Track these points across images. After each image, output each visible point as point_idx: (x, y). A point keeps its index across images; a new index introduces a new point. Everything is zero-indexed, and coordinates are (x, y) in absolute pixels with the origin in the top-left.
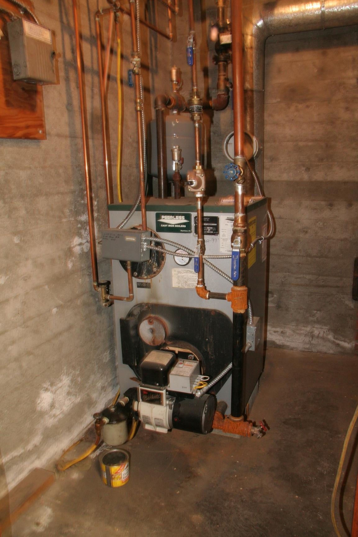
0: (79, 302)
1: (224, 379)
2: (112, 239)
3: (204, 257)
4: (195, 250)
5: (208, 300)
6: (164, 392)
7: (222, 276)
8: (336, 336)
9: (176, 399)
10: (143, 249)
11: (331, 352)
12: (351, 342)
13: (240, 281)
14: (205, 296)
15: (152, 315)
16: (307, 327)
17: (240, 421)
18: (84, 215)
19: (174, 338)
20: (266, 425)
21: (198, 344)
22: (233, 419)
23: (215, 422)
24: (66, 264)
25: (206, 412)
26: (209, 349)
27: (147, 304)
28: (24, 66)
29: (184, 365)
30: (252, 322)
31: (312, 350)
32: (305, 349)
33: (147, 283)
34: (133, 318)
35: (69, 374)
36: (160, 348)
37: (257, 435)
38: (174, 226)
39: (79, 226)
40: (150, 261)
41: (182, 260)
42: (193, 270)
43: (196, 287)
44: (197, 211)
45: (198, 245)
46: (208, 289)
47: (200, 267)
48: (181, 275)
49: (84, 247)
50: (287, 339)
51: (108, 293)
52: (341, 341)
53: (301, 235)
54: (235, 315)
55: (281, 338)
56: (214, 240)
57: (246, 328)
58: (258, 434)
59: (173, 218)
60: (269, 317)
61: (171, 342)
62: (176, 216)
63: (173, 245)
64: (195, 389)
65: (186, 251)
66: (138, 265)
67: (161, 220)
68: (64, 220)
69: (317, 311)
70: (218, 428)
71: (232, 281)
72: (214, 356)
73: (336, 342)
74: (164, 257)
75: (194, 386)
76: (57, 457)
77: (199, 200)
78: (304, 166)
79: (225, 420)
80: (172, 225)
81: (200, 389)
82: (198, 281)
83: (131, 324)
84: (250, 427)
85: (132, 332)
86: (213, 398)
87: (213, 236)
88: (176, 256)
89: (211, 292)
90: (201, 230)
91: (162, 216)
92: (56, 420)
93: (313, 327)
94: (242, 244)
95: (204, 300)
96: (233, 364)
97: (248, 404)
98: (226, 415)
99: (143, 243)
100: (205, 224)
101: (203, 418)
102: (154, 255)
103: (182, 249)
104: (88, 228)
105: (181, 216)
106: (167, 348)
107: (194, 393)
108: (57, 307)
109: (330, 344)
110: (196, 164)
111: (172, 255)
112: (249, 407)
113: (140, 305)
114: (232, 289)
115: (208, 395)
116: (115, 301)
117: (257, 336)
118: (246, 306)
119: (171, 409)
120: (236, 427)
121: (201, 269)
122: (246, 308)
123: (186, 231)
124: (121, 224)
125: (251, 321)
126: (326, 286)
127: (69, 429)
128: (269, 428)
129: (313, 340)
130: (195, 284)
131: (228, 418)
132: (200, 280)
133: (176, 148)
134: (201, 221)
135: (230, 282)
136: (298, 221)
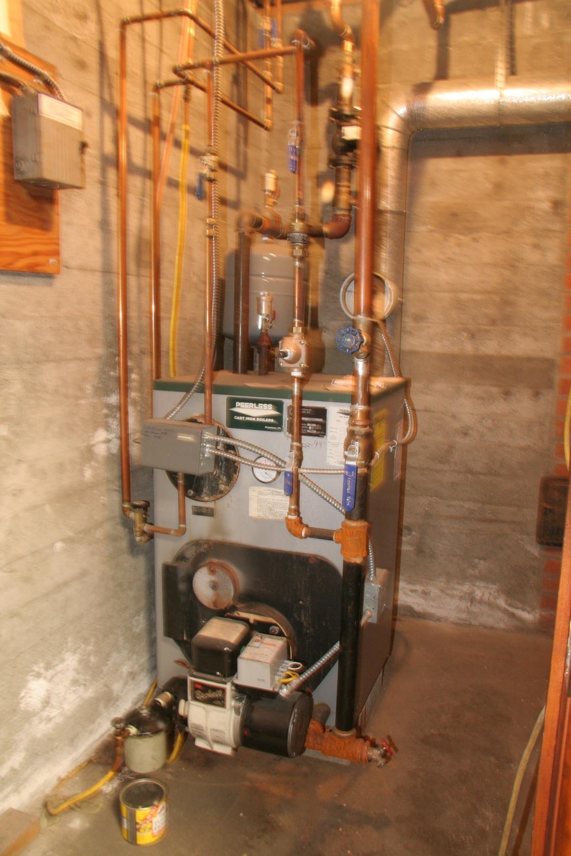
0: (99, 534)
1: (326, 669)
2: (155, 436)
3: (301, 470)
4: (287, 459)
5: (304, 539)
6: (228, 687)
7: (328, 501)
8: (509, 601)
9: (247, 697)
10: (204, 454)
11: (502, 625)
12: (533, 610)
13: (356, 512)
14: (300, 533)
15: (215, 560)
16: (463, 584)
17: (349, 737)
18: (113, 394)
19: (248, 599)
20: (391, 744)
21: (286, 610)
22: (338, 733)
23: (310, 739)
24: (81, 471)
25: (295, 721)
26: (303, 618)
27: (207, 542)
28: (32, 161)
29: (262, 643)
30: (373, 577)
31: (470, 622)
32: (460, 619)
33: (207, 508)
34: (183, 563)
35: (75, 650)
36: (224, 613)
37: (376, 761)
38: (254, 419)
39: (105, 411)
40: (215, 474)
41: (266, 473)
42: (283, 491)
43: (287, 519)
44: (292, 398)
45: (291, 451)
46: (305, 521)
47: (293, 487)
48: (262, 497)
49: (111, 445)
50: (431, 603)
51: (145, 521)
52: (517, 608)
53: (459, 439)
54: (347, 566)
55: (422, 601)
56: (317, 444)
57: (364, 585)
58: (379, 759)
59: (254, 407)
60: (402, 567)
61: (242, 604)
62: (259, 404)
63: (251, 450)
64: (277, 683)
65: (272, 461)
66: (195, 479)
67: (235, 410)
68: (83, 402)
69: (480, 559)
70: (314, 748)
71: (343, 511)
72: (312, 629)
73: (509, 611)
74: (237, 467)
75: (277, 678)
76: (48, 791)
77: (296, 381)
78: (465, 330)
79: (326, 735)
80: (252, 417)
81: (286, 684)
82: (290, 509)
83: (182, 573)
84: (366, 747)
85: (182, 587)
86: (307, 697)
87: (316, 438)
88: (256, 467)
89: (309, 526)
90: (297, 428)
91: (237, 403)
92: (50, 725)
93: (474, 585)
94: (361, 453)
95: (297, 539)
96: (341, 644)
97: (364, 708)
98: (328, 727)
99: (205, 445)
100: (303, 419)
101: (289, 730)
102: (222, 464)
103: (266, 457)
104: (118, 415)
105: (266, 405)
106: (236, 614)
107: (276, 690)
108: (64, 540)
109: (499, 614)
110: (293, 325)
111: (249, 465)
112: (365, 712)
113: (197, 543)
114: (343, 524)
115: (300, 693)
116: (156, 534)
117: (382, 599)
118: (365, 551)
119: (239, 715)
120: (342, 748)
121: (295, 490)
122: (365, 555)
123: (274, 428)
124: (171, 412)
125: (372, 575)
126: (496, 521)
127: (72, 741)
128: (396, 750)
129: (473, 605)
130: (284, 513)
131: (331, 731)
132: (293, 507)
133: (264, 295)
134: (297, 414)
135: (341, 511)
136: (454, 417)
